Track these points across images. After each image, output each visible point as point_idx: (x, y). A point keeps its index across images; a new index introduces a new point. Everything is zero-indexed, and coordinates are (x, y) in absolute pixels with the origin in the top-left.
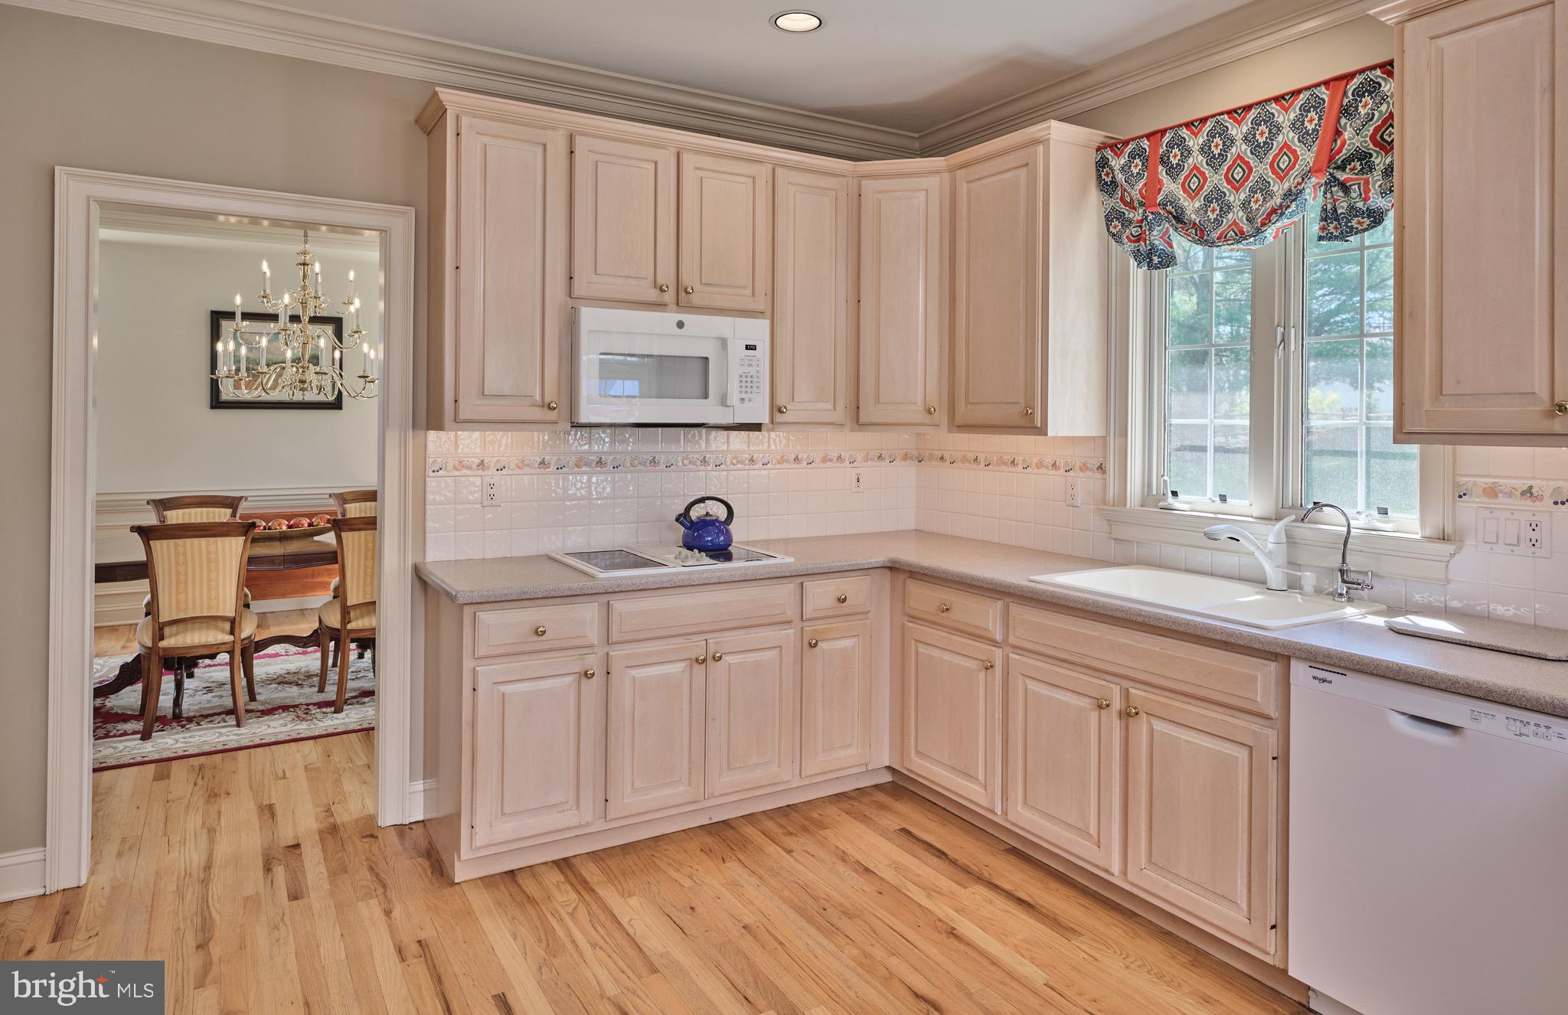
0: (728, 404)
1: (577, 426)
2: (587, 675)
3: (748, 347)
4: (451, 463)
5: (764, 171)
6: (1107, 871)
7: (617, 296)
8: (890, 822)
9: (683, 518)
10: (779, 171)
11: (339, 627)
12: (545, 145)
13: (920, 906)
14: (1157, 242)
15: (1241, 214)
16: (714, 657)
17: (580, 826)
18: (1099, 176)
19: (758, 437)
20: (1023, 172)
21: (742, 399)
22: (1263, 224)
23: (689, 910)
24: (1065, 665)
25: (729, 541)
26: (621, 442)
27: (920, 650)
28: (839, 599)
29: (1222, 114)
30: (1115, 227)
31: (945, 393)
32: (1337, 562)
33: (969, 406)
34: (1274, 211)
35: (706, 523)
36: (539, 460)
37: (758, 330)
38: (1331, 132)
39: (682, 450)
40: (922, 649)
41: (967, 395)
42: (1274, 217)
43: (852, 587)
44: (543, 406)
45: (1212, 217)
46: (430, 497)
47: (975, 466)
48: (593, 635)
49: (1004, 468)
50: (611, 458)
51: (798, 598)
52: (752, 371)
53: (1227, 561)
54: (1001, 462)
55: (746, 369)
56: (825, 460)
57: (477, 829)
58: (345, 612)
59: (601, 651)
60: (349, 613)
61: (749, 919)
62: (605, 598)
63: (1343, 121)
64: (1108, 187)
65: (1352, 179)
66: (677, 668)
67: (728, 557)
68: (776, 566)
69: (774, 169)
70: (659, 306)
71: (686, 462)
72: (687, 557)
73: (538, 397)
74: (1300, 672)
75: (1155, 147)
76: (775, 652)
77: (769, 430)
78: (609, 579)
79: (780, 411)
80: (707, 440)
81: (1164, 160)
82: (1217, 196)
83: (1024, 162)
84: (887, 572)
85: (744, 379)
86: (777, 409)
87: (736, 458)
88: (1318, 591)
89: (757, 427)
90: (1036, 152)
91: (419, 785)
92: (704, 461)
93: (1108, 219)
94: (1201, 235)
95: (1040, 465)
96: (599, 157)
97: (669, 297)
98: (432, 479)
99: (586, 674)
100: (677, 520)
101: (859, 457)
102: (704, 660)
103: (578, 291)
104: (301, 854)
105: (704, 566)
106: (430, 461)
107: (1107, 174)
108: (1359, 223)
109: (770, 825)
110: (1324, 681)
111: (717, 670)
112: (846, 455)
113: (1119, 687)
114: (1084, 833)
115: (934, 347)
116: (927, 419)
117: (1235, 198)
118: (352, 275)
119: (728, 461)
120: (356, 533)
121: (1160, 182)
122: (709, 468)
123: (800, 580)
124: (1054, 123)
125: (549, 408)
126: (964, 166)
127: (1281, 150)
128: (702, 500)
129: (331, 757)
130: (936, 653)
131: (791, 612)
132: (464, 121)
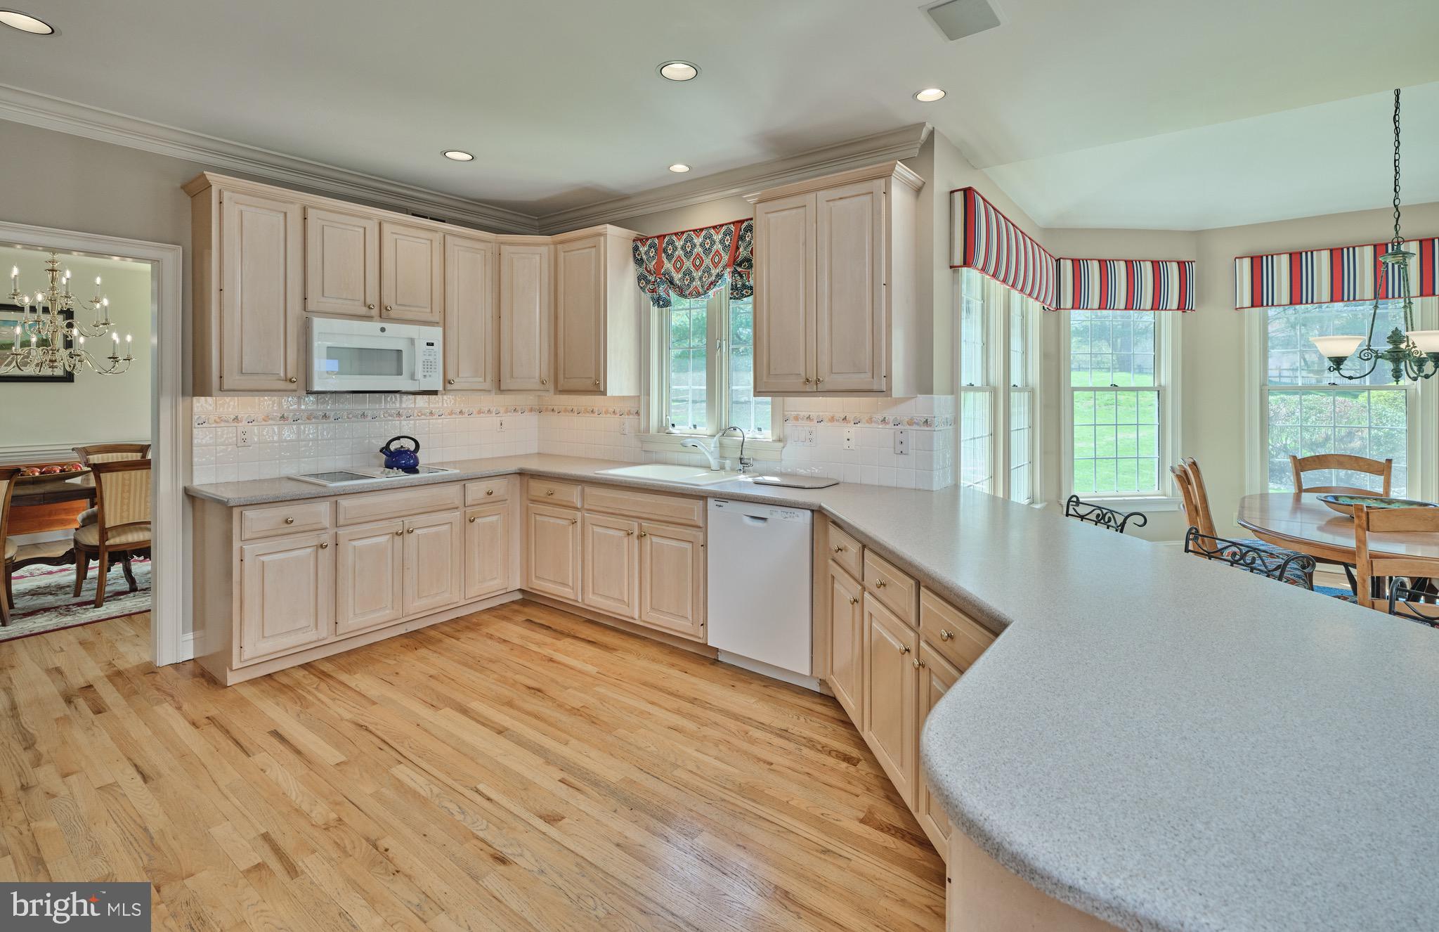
0: (416, 378)
1: (310, 393)
3: (428, 344)
4: (212, 418)
5: (438, 237)
6: (633, 618)
7: (338, 311)
8: (521, 618)
9: (385, 450)
10: (448, 237)
11: (98, 544)
12: (285, 213)
13: (534, 652)
14: (662, 294)
15: (699, 283)
16: (408, 531)
17: (319, 640)
18: (635, 255)
19: (435, 399)
20: (594, 249)
21: (425, 376)
22: (708, 289)
23: (395, 674)
24: (612, 516)
25: (417, 463)
26: (323, 403)
27: (537, 519)
28: (488, 493)
29: (690, 231)
30: (642, 284)
31: (552, 371)
32: (739, 455)
33: (566, 380)
34: (712, 283)
35: (401, 452)
36: (280, 415)
37: (435, 334)
38: (735, 247)
39: (383, 407)
40: (538, 518)
41: (564, 374)
42: (712, 286)
43: (496, 485)
44: (286, 380)
45: (687, 283)
46: (195, 441)
47: (571, 414)
48: (326, 521)
49: (588, 415)
50: (333, 413)
51: (463, 494)
52: (431, 358)
53: (695, 458)
54: (586, 411)
55: (427, 357)
56: (480, 412)
57: (245, 648)
58: (104, 534)
59: (332, 532)
60: (107, 533)
61: (433, 672)
62: (334, 499)
63: (740, 242)
64: (639, 262)
65: (742, 271)
66: (383, 539)
67: (417, 472)
68: (448, 475)
69: (444, 236)
70: (368, 318)
71: (386, 415)
72: (389, 472)
73: (282, 374)
74: (711, 502)
75: (661, 243)
76: (448, 526)
77: (442, 394)
78: (337, 487)
79: (450, 383)
80: (401, 402)
81: (665, 251)
82: (688, 273)
83: (594, 245)
84: (518, 476)
85: (426, 363)
86: (447, 382)
87: (420, 412)
88: (733, 470)
89: (435, 393)
90: (600, 240)
91: (190, 636)
92: (399, 414)
93: (639, 279)
94: (682, 294)
95: (607, 412)
96: (324, 223)
97: (375, 312)
98: (197, 429)
99: (321, 546)
100: (381, 451)
101: (502, 410)
102: (402, 533)
103: (310, 307)
104: (95, 690)
105: (399, 477)
106: (195, 417)
107: (639, 255)
108: (747, 292)
109: (446, 629)
110: (720, 506)
111: (410, 539)
112: (494, 409)
113: (637, 524)
114: (622, 601)
115: (545, 346)
116: (542, 387)
117: (697, 274)
118: (98, 280)
119: (415, 415)
120: (114, 474)
121: (663, 262)
122: (402, 418)
123: (463, 483)
124: (608, 225)
125: (290, 380)
126: (562, 242)
127: (716, 253)
128: (398, 438)
129: (101, 635)
130: (546, 519)
131: (458, 502)
132: (226, 195)
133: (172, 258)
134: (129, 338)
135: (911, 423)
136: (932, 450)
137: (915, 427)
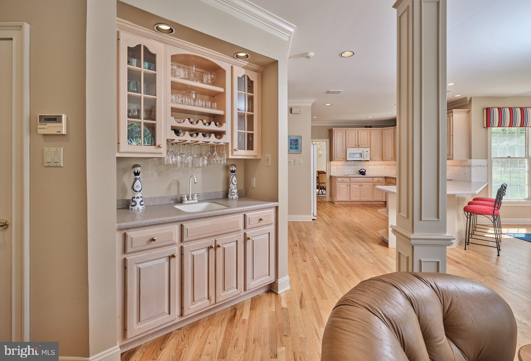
0: (364, 158)
1: (347, 161)
2: (348, 185)
3: (367, 152)
4: (333, 164)
7: (351, 147)
9: (359, 171)
12: (343, 132)
16: (362, 185)
21: (366, 158)
25: (365, 174)
28: (378, 180)
31: (394, 156)
35: (362, 172)
36: (343, 164)
37: (368, 149)
39: (359, 163)
43: (380, 179)
46: (331, 169)
48: (349, 181)
50: (351, 164)
52: (368, 154)
56: (380, 165)
59: (349, 183)
62: (350, 178)
66: (358, 186)
68: (371, 176)
69: (370, 130)
70: (356, 147)
71: (360, 165)
72: (359, 175)
73: (343, 158)
76: (369, 186)
77: (370, 161)
80: (362, 162)
84: (384, 177)
85: (366, 155)
86: (371, 159)
87: (367, 165)
89: (368, 161)
96: (349, 132)
97: (357, 146)
98: (332, 167)
101: (383, 164)
103: (346, 147)
105: (361, 176)
106: (331, 165)
111: (362, 187)
116: (391, 160)
122: (363, 166)
123: (373, 178)
126: (395, 128)
128: (362, 169)
131: (372, 181)
132: (335, 131)
133: (328, 140)
134: (322, 152)
135: (467, 166)
136: (471, 172)
137: (468, 167)
